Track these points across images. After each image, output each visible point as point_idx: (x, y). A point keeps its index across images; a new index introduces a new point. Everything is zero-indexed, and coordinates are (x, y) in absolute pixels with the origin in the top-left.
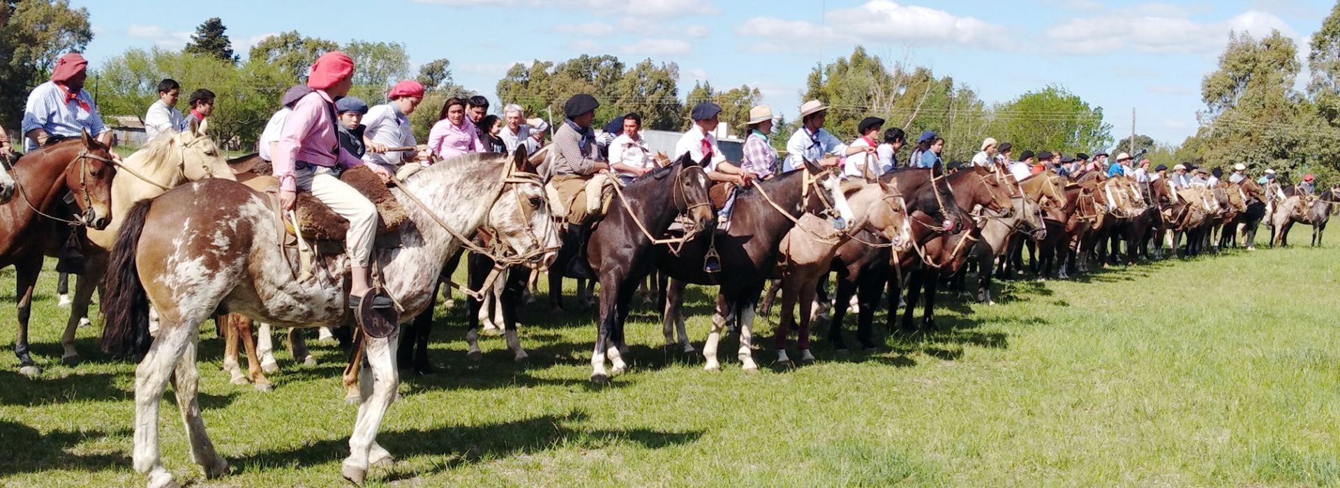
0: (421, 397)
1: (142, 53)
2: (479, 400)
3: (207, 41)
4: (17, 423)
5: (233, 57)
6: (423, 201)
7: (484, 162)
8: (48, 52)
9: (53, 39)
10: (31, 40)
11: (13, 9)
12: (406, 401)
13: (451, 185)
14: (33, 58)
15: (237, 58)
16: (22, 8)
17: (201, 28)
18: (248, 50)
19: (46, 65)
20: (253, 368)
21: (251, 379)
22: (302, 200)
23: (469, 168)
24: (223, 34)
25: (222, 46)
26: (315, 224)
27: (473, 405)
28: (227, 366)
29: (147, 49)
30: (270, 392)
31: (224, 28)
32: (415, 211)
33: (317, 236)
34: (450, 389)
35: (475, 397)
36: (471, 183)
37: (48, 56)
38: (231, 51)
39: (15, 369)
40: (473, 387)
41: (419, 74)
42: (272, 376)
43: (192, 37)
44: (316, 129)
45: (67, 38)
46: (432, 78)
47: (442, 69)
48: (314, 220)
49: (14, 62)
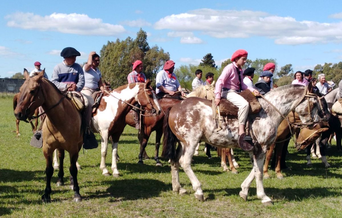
0: (291, 178)
1: (186, 66)
2: (313, 180)
3: (207, 61)
4: (157, 180)
5: (215, 66)
6: (271, 103)
7: (295, 88)
8: (157, 67)
9: (158, 63)
10: (151, 64)
11: (145, 54)
12: (286, 179)
13: (283, 96)
14: (152, 70)
15: (217, 67)
16: (148, 53)
17: (205, 57)
18: (221, 64)
19: (156, 72)
20: (231, 166)
21: (231, 169)
22: (222, 101)
23: (290, 90)
24: (212, 59)
25: (211, 63)
26: (226, 110)
27: (311, 181)
28: (222, 165)
29: (188, 65)
30: (237, 174)
31: (212, 57)
32: (268, 106)
33: (227, 114)
34: (302, 176)
35: (311, 178)
36: (291, 96)
37: (156, 69)
38: (215, 65)
39: (154, 164)
40: (310, 175)
41: (281, 70)
42: (237, 169)
43: (202, 60)
44: (229, 77)
45: (162, 62)
46: (286, 71)
47: (289, 68)
48: (225, 108)
49: (146, 70)
